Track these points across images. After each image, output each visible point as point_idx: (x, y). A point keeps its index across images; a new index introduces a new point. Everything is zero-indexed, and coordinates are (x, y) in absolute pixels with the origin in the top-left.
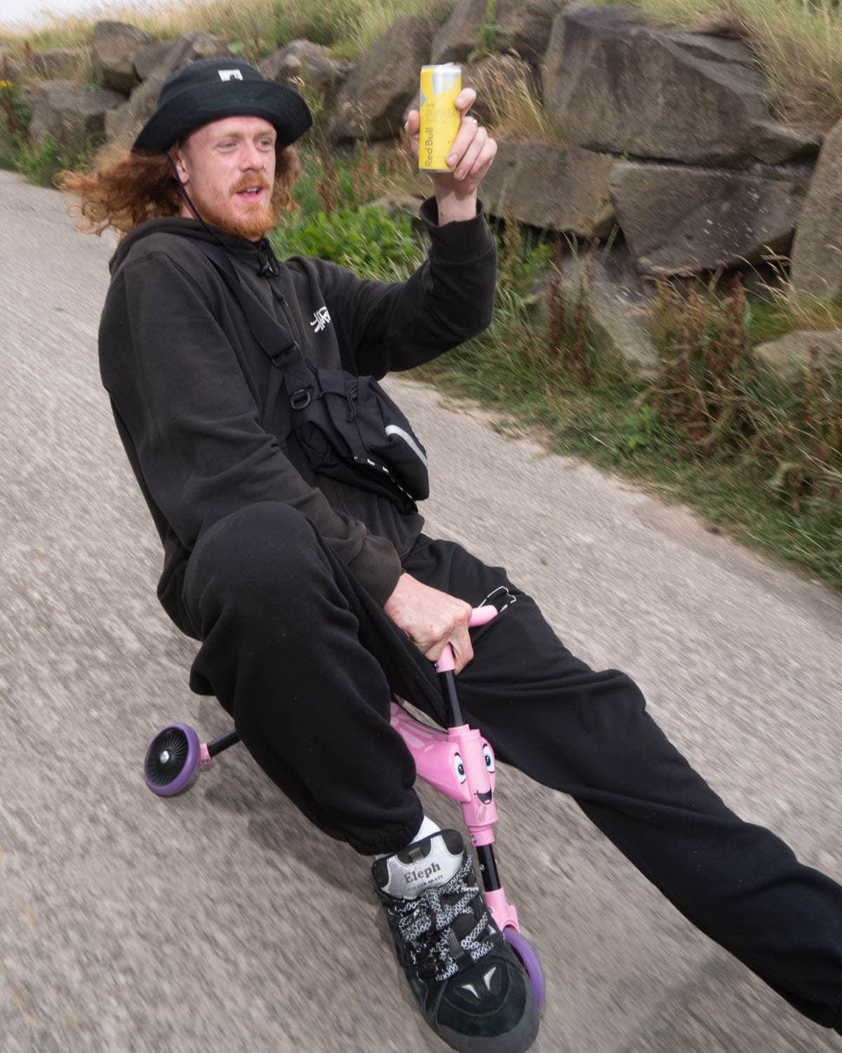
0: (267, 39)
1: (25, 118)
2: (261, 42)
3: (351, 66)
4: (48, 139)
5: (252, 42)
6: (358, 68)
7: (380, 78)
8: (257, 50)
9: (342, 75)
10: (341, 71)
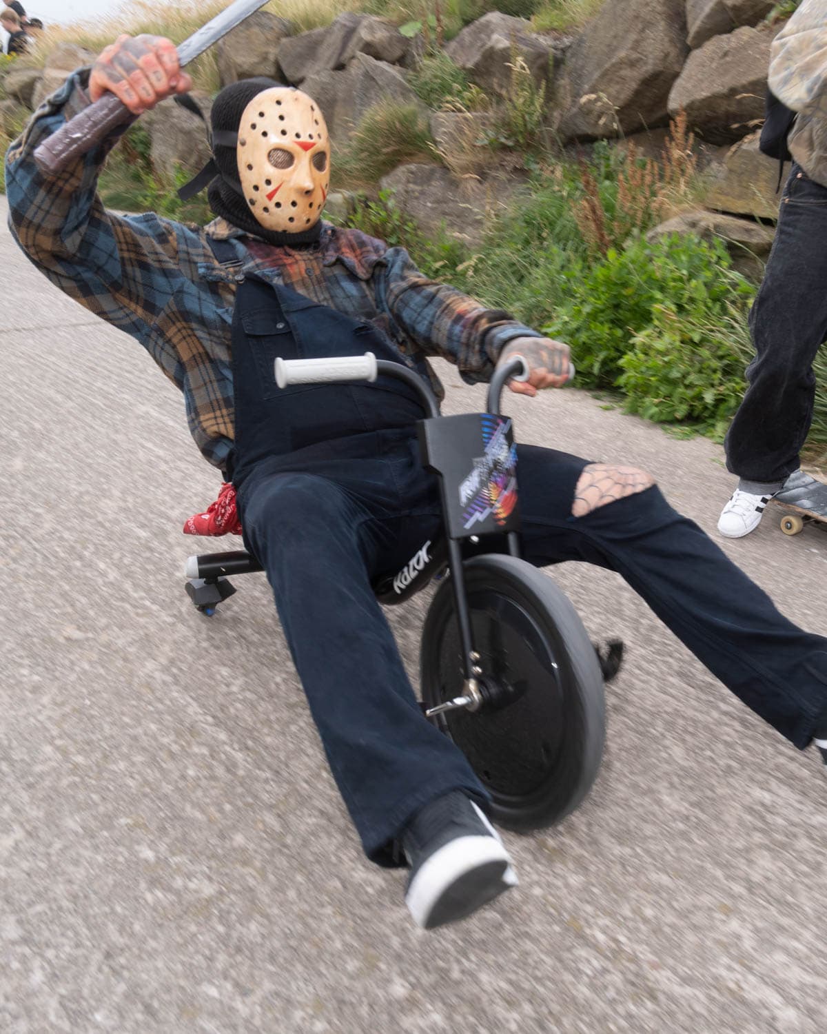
0: (450, 14)
1: (142, 142)
2: (445, 20)
3: (567, 41)
4: (180, 170)
5: (432, 21)
6: (580, 42)
7: (622, 54)
8: (439, 29)
9: (559, 53)
10: (555, 48)
